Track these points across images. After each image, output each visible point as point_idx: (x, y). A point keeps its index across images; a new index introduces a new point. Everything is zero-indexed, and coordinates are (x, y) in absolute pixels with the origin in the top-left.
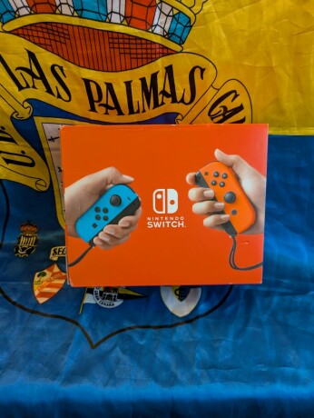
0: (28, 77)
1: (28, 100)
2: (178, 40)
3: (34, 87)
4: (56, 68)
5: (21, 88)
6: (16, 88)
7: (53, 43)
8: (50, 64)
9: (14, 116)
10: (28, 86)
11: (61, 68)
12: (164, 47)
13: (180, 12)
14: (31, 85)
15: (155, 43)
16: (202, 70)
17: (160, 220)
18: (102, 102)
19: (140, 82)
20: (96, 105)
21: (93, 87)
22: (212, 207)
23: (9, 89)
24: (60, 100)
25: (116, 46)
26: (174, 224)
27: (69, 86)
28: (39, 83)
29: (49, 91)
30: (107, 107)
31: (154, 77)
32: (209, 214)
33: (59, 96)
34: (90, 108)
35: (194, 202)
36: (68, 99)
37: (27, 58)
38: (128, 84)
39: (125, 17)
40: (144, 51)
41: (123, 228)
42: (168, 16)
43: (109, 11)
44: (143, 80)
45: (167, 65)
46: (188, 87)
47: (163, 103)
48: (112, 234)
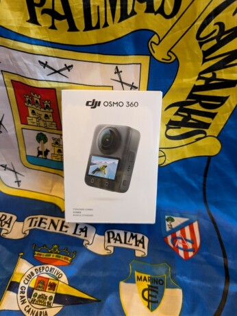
18: (46, 6)
47: (133, 13)
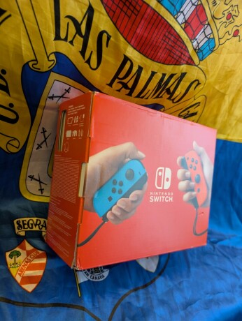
0: (72, 30)
1: (57, 54)
2: (201, 56)
3: (71, 42)
4: (105, 36)
5: (58, 37)
6: (53, 36)
7: (118, 11)
8: (102, 29)
9: (30, 64)
10: (66, 39)
11: (109, 38)
12: (190, 58)
13: (214, 38)
14: (70, 39)
15: (188, 52)
16: (199, 84)
17: (158, 196)
18: (123, 81)
19: (161, 76)
20: (117, 80)
21: (128, 66)
22: (188, 185)
23: (45, 33)
24: (87, 65)
25: (167, 40)
26: (167, 199)
27: (104, 55)
28: (79, 41)
29: (83, 52)
30: (125, 86)
31: (172, 76)
32: (187, 191)
33: (88, 62)
34: (109, 82)
35: (180, 181)
36: (95, 66)
37: (85, 11)
38: (153, 74)
39: (186, 22)
40: (180, 54)
41: (133, 202)
42: (206, 37)
43: (181, 10)
44: (164, 75)
45: (184, 71)
46: (184, 91)
48: (123, 207)
